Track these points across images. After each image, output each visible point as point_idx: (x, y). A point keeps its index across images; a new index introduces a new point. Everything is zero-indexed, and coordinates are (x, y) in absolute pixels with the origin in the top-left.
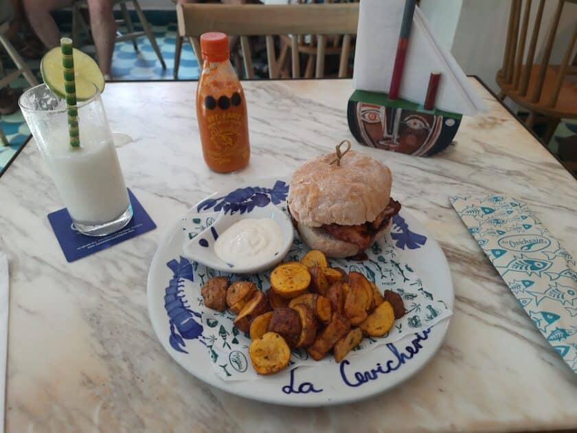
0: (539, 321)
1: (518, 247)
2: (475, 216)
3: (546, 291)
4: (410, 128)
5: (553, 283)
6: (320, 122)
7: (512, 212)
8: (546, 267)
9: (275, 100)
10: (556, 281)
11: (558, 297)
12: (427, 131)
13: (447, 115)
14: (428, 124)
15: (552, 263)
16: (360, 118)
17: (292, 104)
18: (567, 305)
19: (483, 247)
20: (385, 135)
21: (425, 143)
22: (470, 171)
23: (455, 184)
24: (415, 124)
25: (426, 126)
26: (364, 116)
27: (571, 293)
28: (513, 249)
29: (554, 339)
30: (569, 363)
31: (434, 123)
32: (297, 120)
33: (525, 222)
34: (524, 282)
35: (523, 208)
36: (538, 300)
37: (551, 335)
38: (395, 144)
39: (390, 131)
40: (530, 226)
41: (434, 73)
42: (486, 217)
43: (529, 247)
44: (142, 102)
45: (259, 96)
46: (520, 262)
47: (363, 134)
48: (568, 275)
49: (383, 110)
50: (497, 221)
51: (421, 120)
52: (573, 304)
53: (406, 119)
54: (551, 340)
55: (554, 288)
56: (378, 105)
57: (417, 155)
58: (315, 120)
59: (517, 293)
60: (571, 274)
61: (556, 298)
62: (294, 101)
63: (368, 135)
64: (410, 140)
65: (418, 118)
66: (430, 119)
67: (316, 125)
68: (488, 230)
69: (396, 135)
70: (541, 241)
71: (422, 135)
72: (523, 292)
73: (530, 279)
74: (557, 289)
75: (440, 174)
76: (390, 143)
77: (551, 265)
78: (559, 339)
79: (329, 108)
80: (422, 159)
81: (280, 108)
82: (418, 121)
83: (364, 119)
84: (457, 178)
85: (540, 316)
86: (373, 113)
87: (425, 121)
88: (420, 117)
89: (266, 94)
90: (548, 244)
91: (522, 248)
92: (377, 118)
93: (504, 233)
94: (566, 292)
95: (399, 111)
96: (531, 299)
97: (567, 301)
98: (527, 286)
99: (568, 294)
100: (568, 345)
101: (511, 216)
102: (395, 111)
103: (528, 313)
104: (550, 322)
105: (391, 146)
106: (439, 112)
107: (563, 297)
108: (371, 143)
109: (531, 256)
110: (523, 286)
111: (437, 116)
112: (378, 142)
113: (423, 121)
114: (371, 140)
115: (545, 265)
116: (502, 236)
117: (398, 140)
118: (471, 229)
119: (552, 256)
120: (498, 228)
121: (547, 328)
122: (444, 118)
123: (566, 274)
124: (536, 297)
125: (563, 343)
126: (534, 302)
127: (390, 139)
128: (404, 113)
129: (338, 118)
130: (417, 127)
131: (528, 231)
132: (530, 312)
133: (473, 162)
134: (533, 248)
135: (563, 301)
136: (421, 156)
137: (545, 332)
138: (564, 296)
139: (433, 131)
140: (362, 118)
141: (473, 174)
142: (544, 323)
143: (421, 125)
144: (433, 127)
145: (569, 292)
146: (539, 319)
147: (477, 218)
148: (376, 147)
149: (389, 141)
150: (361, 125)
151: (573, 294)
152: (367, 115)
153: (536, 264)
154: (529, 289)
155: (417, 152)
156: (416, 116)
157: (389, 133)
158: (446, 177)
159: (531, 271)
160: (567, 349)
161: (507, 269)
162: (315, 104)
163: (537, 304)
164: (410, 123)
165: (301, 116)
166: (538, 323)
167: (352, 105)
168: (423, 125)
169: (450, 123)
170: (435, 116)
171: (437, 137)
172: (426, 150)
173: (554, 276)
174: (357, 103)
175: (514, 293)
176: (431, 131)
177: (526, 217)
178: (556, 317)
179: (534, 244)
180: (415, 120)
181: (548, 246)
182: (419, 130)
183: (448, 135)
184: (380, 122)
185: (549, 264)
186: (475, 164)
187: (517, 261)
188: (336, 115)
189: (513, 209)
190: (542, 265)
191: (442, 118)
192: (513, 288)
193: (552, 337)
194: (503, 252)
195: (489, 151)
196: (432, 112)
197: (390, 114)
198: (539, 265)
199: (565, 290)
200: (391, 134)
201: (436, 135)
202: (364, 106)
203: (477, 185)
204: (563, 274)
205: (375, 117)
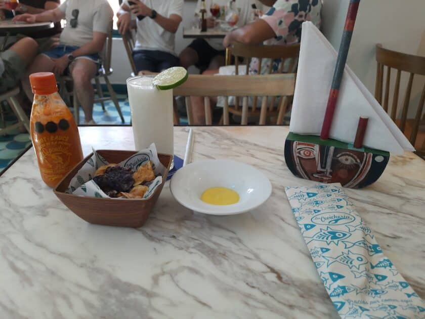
0: (326, 280)
1: (327, 222)
2: (299, 200)
3: (338, 257)
4: (342, 164)
5: (346, 251)
6: (257, 158)
7: (331, 195)
8: (346, 237)
9: (217, 140)
10: (349, 249)
11: (347, 262)
12: (357, 166)
13: (377, 152)
14: (359, 161)
15: (351, 234)
16: (295, 155)
17: (232, 143)
18: (354, 269)
19: (299, 222)
20: (319, 169)
21: (356, 176)
22: (400, 202)
23: (391, 214)
24: (347, 160)
25: (356, 161)
26: (299, 153)
27: (360, 259)
28: (323, 223)
29: (335, 296)
30: (341, 316)
31: (364, 159)
32: (238, 156)
33: (340, 204)
34: (322, 249)
35: (340, 193)
36: (330, 262)
37: (333, 292)
38: (327, 177)
39: (324, 165)
40: (342, 207)
41: (362, 117)
42: (308, 199)
43: (336, 221)
44: (107, 141)
45: (204, 138)
46: (324, 233)
47: (298, 168)
48: (362, 245)
49: (317, 147)
50: (317, 203)
51: (352, 157)
52: (359, 269)
53: (338, 156)
54: (333, 296)
55: (345, 255)
56: (312, 144)
57: (348, 187)
58: (252, 156)
59: (314, 257)
60: (364, 244)
61: (345, 262)
62: (233, 142)
63: (303, 168)
64: (342, 173)
65: (349, 155)
66: (361, 156)
67: (254, 161)
68: (306, 210)
69: (328, 169)
70: (348, 218)
71: (352, 170)
72: (320, 257)
73: (328, 247)
74: (348, 257)
75: (374, 204)
76: (324, 176)
77: (350, 236)
78: (338, 295)
79: (264, 147)
80: (353, 190)
81: (223, 146)
82: (350, 158)
83: (300, 156)
84: (390, 208)
85: (327, 276)
86: (308, 150)
87: (356, 157)
88: (352, 154)
89: (209, 136)
90: (352, 220)
91: (329, 222)
92: (312, 154)
93: (319, 211)
94: (356, 259)
95: (332, 148)
96: (324, 262)
97: (355, 266)
98: (323, 252)
99: (357, 260)
100: (343, 301)
101: (330, 198)
102: (328, 149)
103: (320, 273)
104: (334, 280)
105: (325, 178)
106: (369, 149)
107: (351, 263)
108: (306, 176)
109: (334, 228)
110: (320, 252)
111: (367, 154)
112: (312, 175)
113: (355, 159)
114: (306, 173)
115: (345, 235)
116: (317, 214)
117: (331, 173)
118: (294, 209)
119: (352, 229)
120: (316, 208)
121: (331, 286)
122: (373, 155)
123: (360, 244)
124: (329, 260)
125: (341, 299)
126: (325, 265)
127: (323, 172)
128: (336, 151)
129: (272, 155)
130: (348, 163)
131: (340, 210)
132: (321, 272)
133: (399, 193)
134: (340, 222)
135: (351, 266)
136: (353, 188)
137: (329, 289)
138: (353, 262)
139: (363, 167)
140: (298, 155)
141: (403, 205)
142: (330, 281)
143: (352, 161)
144: (364, 162)
145: (358, 259)
146: (327, 278)
147: (300, 201)
148: (310, 179)
149: (323, 174)
150: (297, 161)
151: (362, 260)
152: (302, 152)
153: (337, 234)
154: (324, 254)
155: (349, 184)
156: (348, 153)
157: (322, 167)
158: (381, 207)
159: (331, 240)
160: (343, 304)
161: (311, 239)
162: (251, 144)
163: (328, 266)
164: (342, 159)
165: (241, 153)
166: (325, 282)
167: (288, 145)
168: (354, 161)
169: (379, 159)
170: (365, 154)
171: (367, 171)
172: (357, 183)
173: (349, 245)
174: (294, 141)
175: (313, 258)
176: (361, 167)
177: (341, 200)
178: (340, 277)
179: (341, 219)
180: (347, 157)
181: (353, 221)
182: (350, 165)
183: (378, 169)
184: (314, 158)
185: (348, 235)
186: (403, 195)
187: (322, 233)
188: (271, 153)
189: (332, 193)
190: (342, 235)
191: (372, 154)
192: (313, 253)
193: (333, 294)
194: (312, 226)
195: (409, 184)
196: (362, 150)
197: (323, 152)
198: (339, 235)
199: (354, 257)
200: (325, 168)
201: (366, 169)
202: (299, 144)
203: (412, 215)
204: (357, 244)
205: (310, 154)
